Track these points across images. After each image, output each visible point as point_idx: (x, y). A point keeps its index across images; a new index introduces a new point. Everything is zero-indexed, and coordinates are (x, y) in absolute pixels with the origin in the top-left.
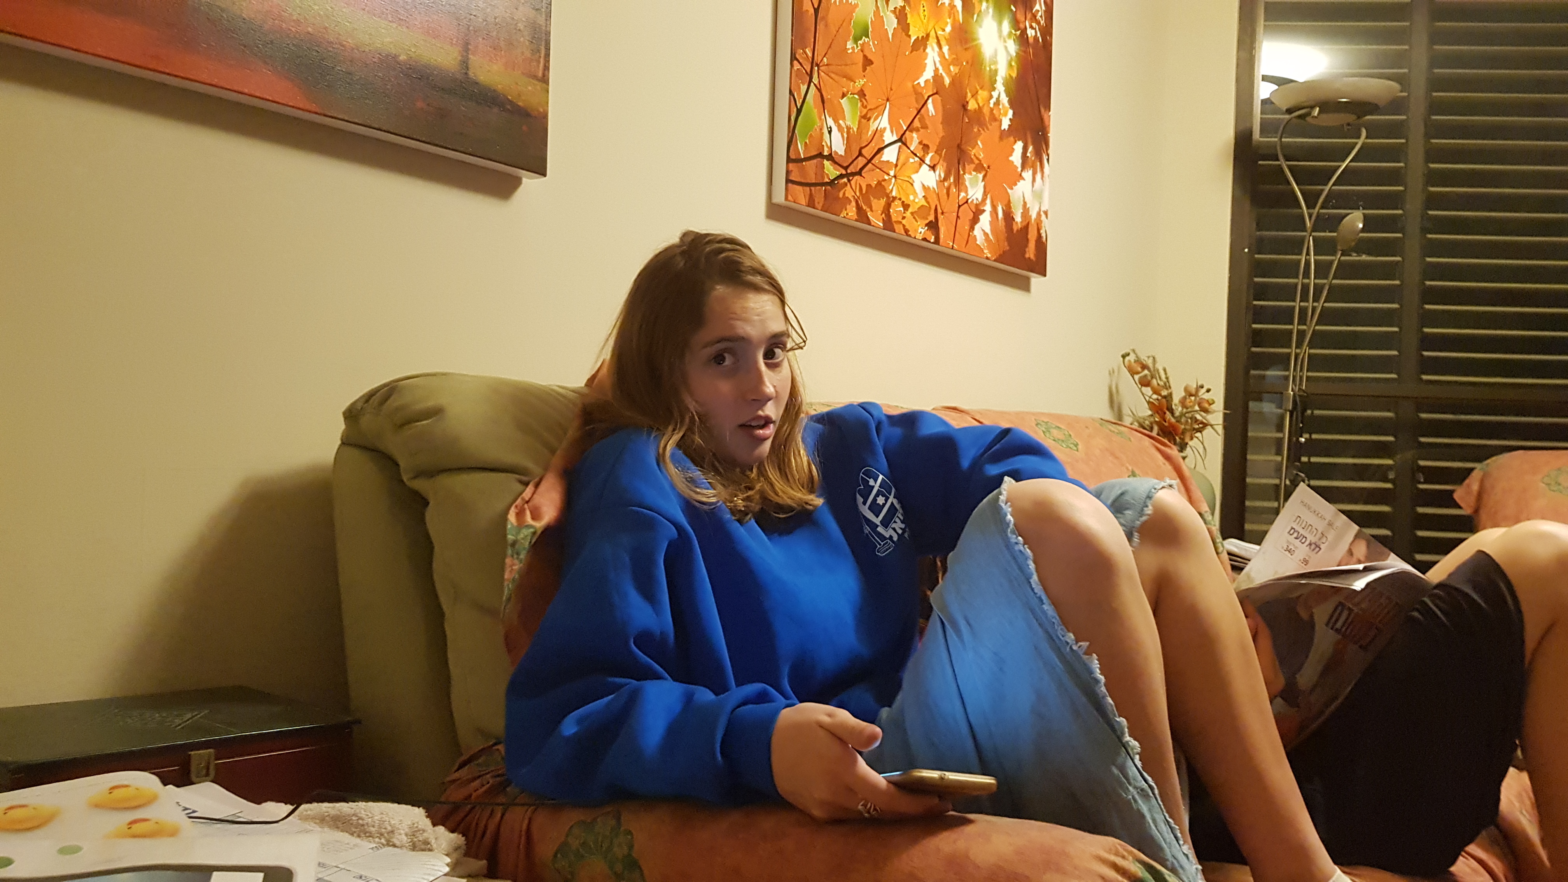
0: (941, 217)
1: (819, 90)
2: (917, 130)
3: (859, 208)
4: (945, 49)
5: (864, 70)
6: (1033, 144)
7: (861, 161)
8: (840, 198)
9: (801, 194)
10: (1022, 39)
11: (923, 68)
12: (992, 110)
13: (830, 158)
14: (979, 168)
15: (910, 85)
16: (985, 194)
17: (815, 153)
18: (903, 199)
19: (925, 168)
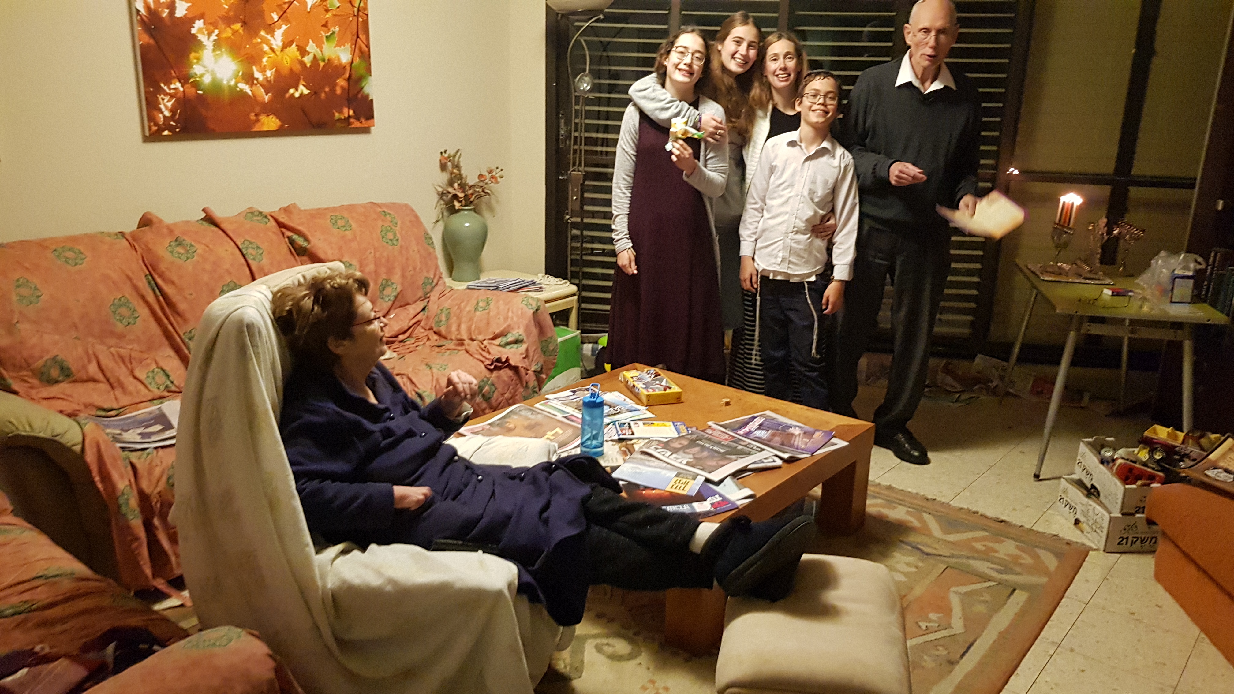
5: (327, 22)
6: (162, 19)
15: (294, 23)
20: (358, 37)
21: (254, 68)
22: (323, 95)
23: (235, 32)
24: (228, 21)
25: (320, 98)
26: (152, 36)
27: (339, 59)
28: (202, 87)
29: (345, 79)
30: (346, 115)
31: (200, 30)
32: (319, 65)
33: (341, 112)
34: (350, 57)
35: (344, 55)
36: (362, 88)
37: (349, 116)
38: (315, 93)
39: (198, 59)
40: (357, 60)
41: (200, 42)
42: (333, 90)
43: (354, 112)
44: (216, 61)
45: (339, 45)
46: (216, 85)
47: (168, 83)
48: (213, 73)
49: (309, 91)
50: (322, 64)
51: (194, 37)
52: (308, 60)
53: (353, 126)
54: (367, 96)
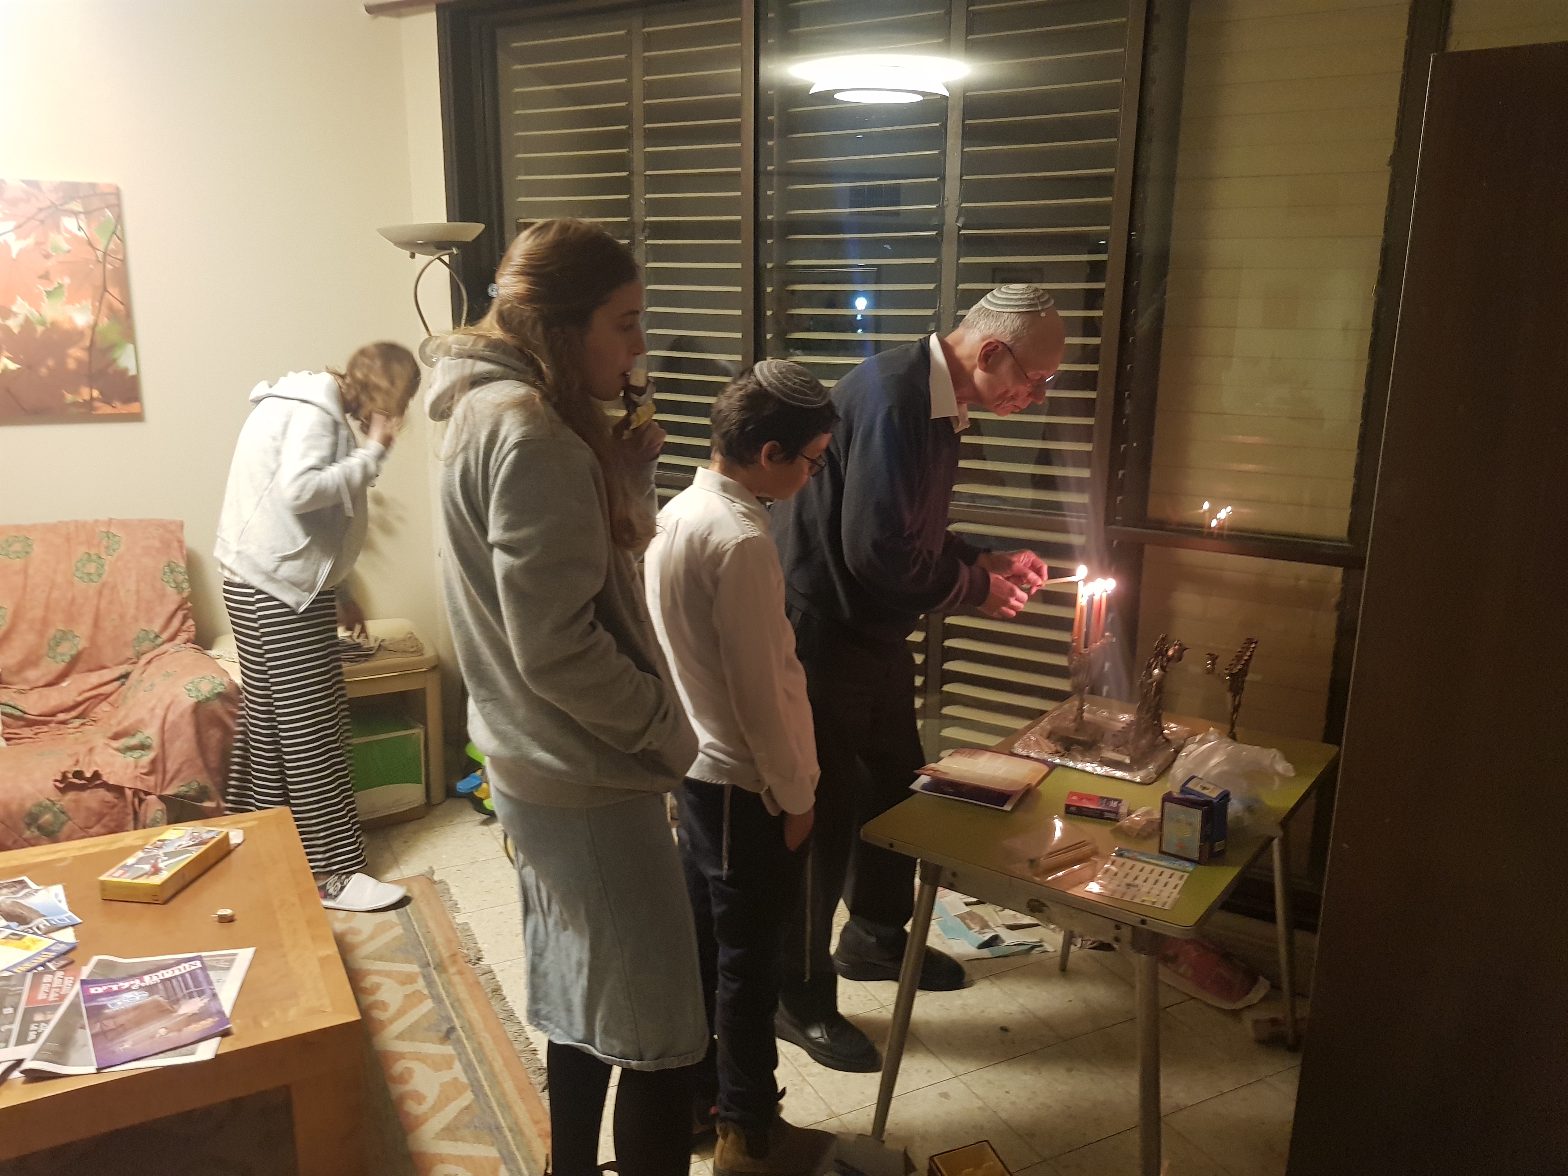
1: (94, 249)
5: (47, 272)
8: (63, 196)
13: (76, 213)
17: (93, 213)
20: (105, 290)
22: (43, 371)
25: (37, 374)
27: (71, 320)
29: (83, 349)
32: (35, 330)
33: (75, 391)
34: (92, 318)
35: (80, 316)
36: (114, 361)
37: (92, 399)
38: (30, 368)
40: (104, 322)
42: (61, 364)
43: (101, 393)
45: (70, 301)
49: (18, 366)
50: (40, 329)
52: (14, 324)
53: (99, 412)
54: (125, 371)
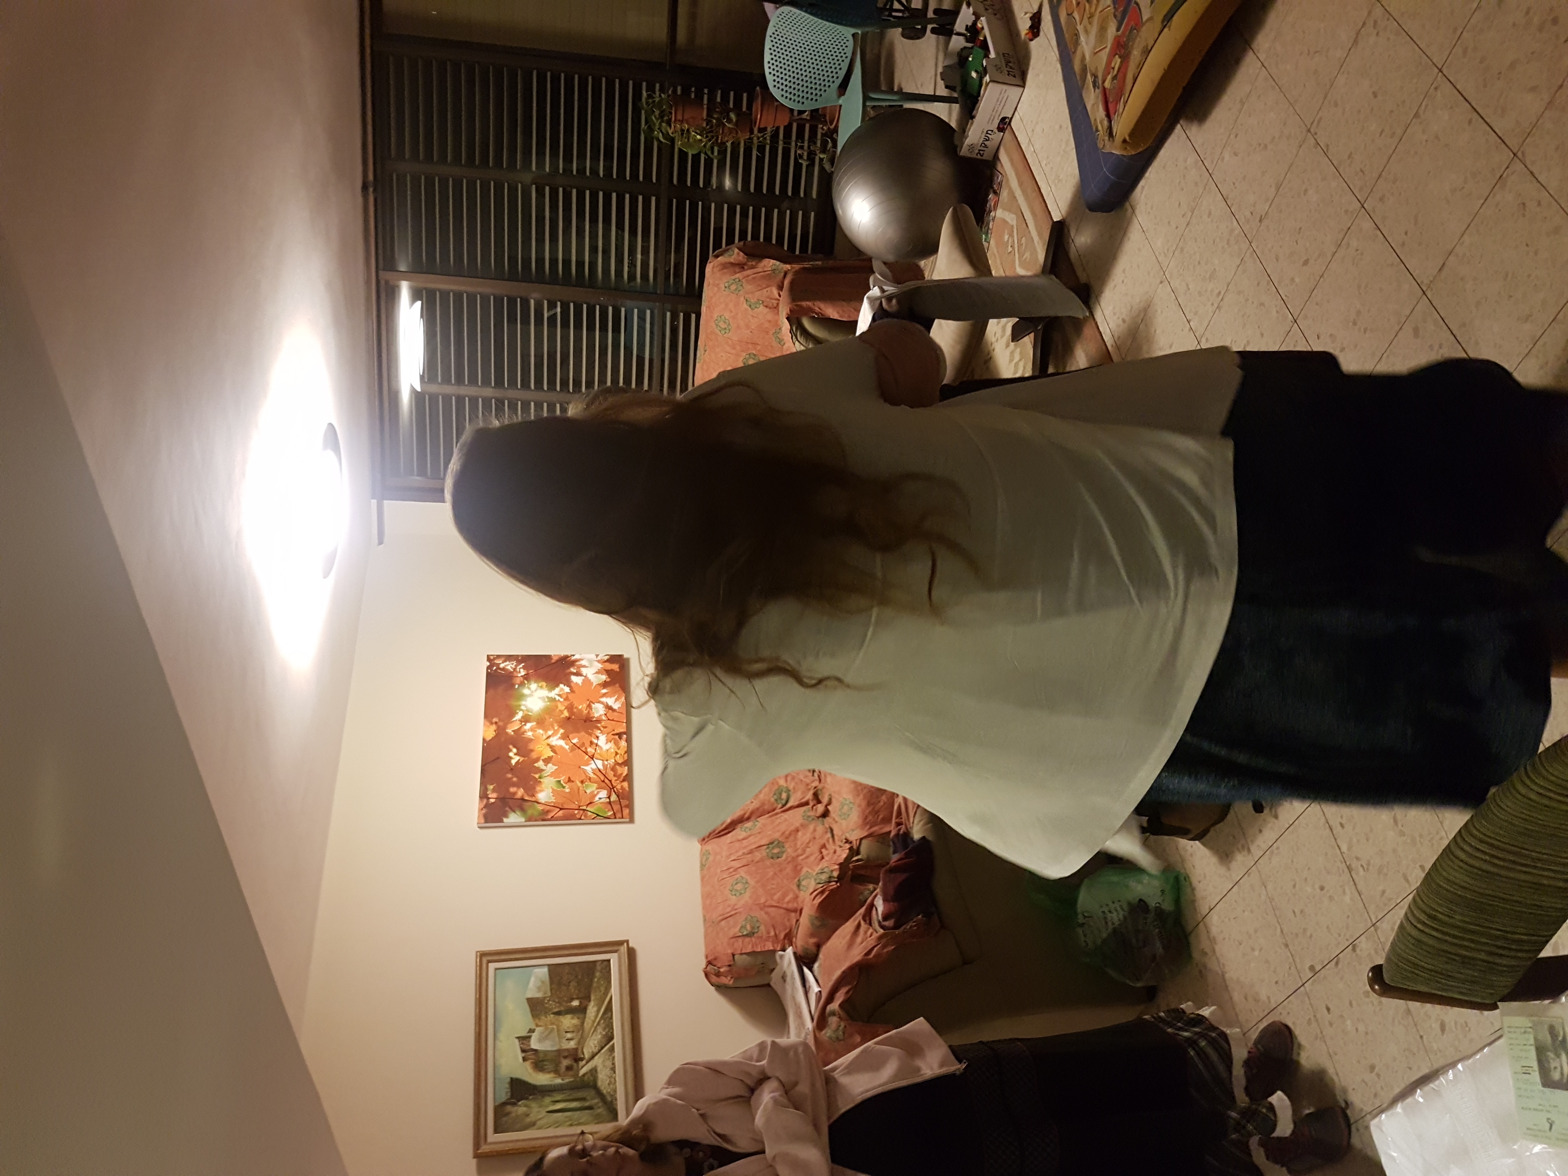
0: (616, 732)
1: (588, 805)
2: (586, 748)
3: (624, 781)
4: (550, 733)
5: (573, 782)
6: (569, 668)
7: (606, 781)
8: (622, 792)
9: (626, 811)
10: (526, 677)
11: (561, 747)
12: (565, 700)
13: (609, 798)
14: (589, 706)
15: (570, 754)
16: (599, 702)
17: (610, 806)
18: (614, 755)
19: (600, 743)
20: (561, 809)
21: (535, 723)
22: (509, 776)
23: (562, 712)
24: (570, 708)
25: (507, 773)
26: (557, 661)
27: (542, 791)
28: (521, 688)
29: (523, 796)
30: (490, 796)
31: (562, 690)
32: (536, 774)
33: (494, 791)
34: (543, 802)
35: (544, 795)
36: (514, 811)
38: (512, 769)
39: (541, 687)
40: (540, 807)
41: (554, 689)
42: (514, 785)
43: (493, 803)
44: (540, 698)
45: (554, 792)
46: (522, 697)
47: (524, 668)
48: (531, 695)
49: (513, 764)
50: (537, 776)
51: (557, 686)
52: (540, 764)
54: (507, 817)
